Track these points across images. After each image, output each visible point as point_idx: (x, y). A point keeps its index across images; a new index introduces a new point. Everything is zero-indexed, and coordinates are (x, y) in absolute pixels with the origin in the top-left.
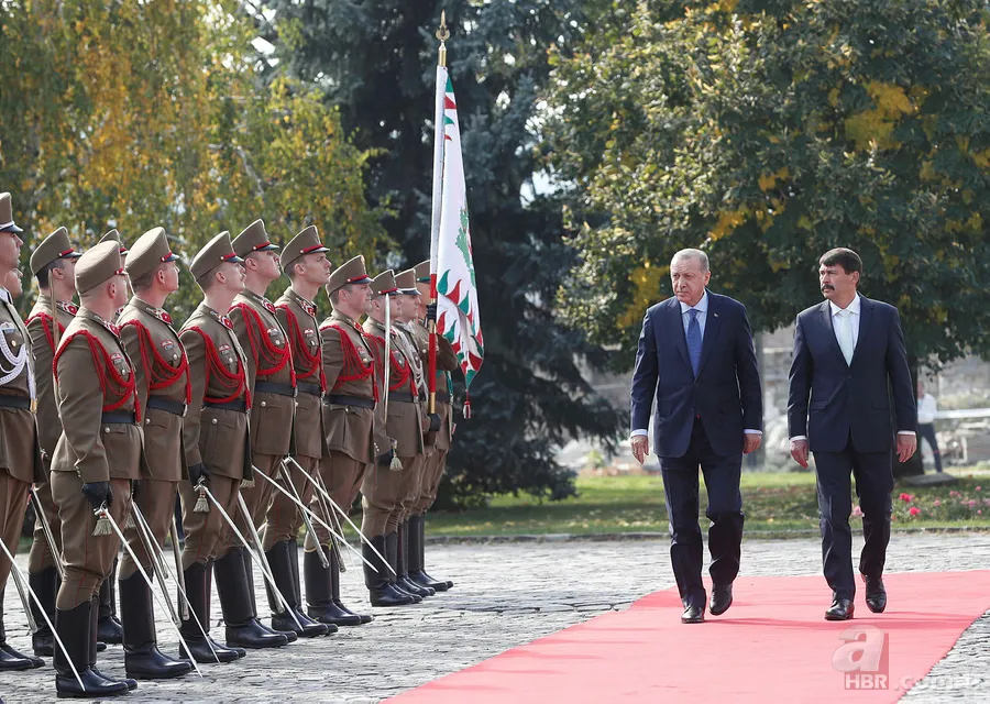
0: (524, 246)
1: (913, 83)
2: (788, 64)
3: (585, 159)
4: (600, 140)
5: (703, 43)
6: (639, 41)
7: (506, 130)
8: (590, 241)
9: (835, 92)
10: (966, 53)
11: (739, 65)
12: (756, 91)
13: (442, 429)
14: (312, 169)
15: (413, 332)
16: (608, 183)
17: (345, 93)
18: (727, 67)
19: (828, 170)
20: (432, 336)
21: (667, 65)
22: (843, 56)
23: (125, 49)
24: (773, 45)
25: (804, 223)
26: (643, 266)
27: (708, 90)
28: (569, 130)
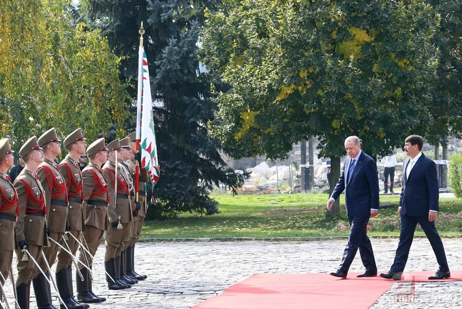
0: (194, 99)
1: (370, 28)
2: (313, 19)
3: (221, 61)
4: (228, 52)
5: (275, 9)
6: (246, 9)
7: (185, 45)
8: (223, 99)
9: (335, 32)
10: (395, 15)
11: (291, 20)
12: (299, 32)
13: (142, 208)
14: (95, 65)
15: (128, 165)
16: (231, 73)
17: (112, 27)
18: (285, 20)
19: (331, 68)
20: (137, 167)
21: (258, 20)
22: (339, 16)
23: (8, 11)
24: (307, 11)
25: (320, 92)
26: (247, 111)
27: (276, 32)
28: (214, 47)
